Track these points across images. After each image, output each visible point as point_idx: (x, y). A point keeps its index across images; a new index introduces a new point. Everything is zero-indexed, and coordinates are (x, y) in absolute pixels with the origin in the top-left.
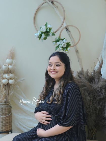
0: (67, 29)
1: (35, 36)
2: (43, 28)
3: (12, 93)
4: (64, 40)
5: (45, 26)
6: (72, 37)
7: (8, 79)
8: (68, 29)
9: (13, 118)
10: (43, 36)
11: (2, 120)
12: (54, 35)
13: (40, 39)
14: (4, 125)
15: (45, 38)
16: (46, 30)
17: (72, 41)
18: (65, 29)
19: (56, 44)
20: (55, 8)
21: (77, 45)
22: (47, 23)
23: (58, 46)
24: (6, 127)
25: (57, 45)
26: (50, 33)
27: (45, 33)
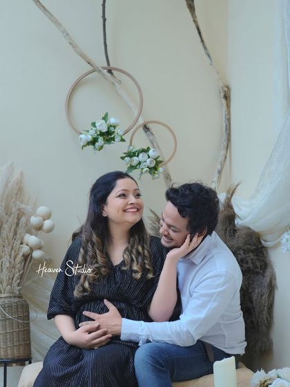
0: (146, 128)
4: (151, 153)
5: (103, 121)
6: (158, 146)
8: (148, 129)
10: (101, 141)
15: (100, 148)
16: (109, 128)
19: (130, 162)
20: (116, 83)
22: (107, 115)
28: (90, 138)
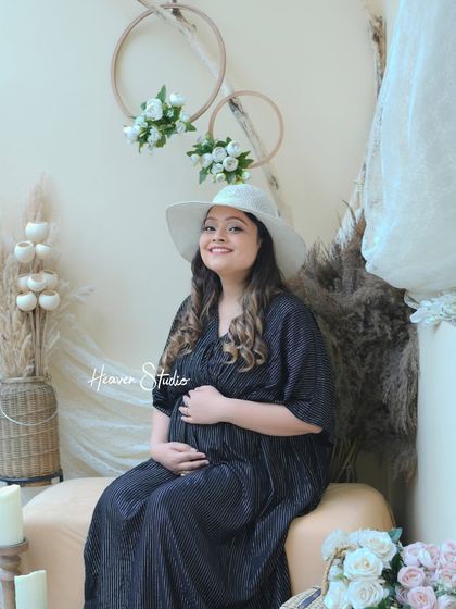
0: (234, 105)
1: (126, 134)
2: (151, 108)
4: (229, 147)
5: (158, 100)
6: (254, 133)
7: (38, 294)
8: (236, 106)
10: (155, 134)
11: (28, 437)
12: (193, 129)
13: (141, 145)
14: (33, 453)
15: (161, 143)
16: (165, 112)
17: (254, 148)
18: (227, 106)
19: (201, 161)
20: (186, 32)
21: (274, 160)
22: (164, 89)
23: (211, 167)
24: (42, 460)
25: (206, 164)
26: (177, 123)
27: (158, 123)
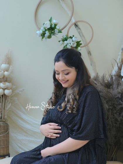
0: (76, 25)
1: (37, 33)
2: (46, 24)
3: (9, 106)
4: (73, 38)
5: (49, 22)
6: (83, 35)
7: (4, 89)
8: (77, 26)
9: (10, 138)
10: (47, 33)
12: (61, 32)
13: (43, 38)
15: (49, 37)
16: (51, 25)
17: (83, 40)
18: (74, 26)
19: (63, 44)
21: (89, 45)
22: (51, 18)
23: (67, 45)
24: (2, 149)
25: (65, 45)
26: (56, 30)
27: (49, 29)
28: (41, 32)
